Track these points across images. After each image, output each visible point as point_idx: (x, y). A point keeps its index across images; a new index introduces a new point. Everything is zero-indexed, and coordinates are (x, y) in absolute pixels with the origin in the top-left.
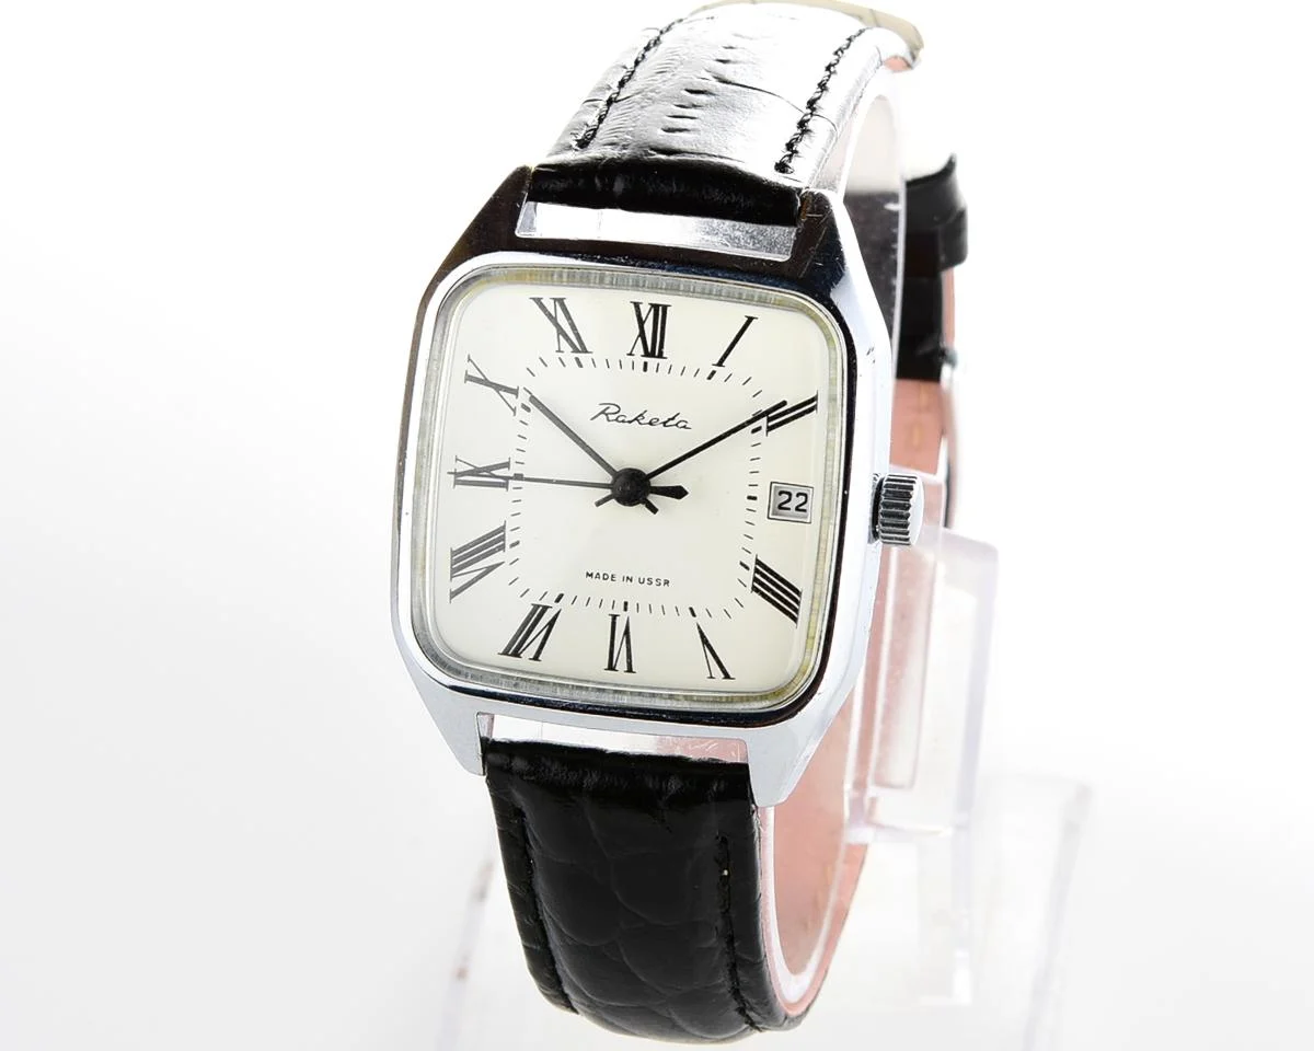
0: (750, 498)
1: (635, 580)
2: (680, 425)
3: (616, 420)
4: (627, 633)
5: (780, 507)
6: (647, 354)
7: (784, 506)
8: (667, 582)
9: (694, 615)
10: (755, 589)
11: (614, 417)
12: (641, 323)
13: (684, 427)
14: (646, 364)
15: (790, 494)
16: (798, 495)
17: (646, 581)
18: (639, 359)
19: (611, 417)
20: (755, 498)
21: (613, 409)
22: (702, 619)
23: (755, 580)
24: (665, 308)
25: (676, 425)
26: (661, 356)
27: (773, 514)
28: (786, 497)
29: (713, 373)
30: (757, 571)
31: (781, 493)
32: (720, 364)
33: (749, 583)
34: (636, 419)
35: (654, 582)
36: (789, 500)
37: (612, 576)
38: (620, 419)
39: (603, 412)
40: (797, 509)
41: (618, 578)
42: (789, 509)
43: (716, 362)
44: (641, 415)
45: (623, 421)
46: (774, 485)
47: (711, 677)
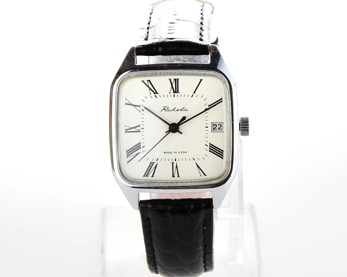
0: (206, 127)
1: (177, 152)
2: (185, 110)
3: (168, 111)
4: (177, 167)
5: (214, 129)
6: (174, 92)
7: (215, 128)
8: (186, 152)
9: (194, 160)
10: (210, 151)
11: (167, 110)
12: (172, 84)
13: (186, 110)
14: (174, 95)
15: (216, 125)
16: (218, 125)
17: (180, 152)
18: (172, 94)
19: (166, 110)
20: (207, 127)
21: (167, 108)
22: (196, 160)
23: (210, 149)
24: (178, 79)
25: (184, 110)
26: (178, 92)
27: (213, 131)
28: (215, 126)
29: (193, 95)
30: (210, 146)
31: (214, 125)
32: (194, 93)
33: (208, 150)
34: (173, 110)
35: (183, 153)
36: (216, 127)
37: (171, 152)
38: (169, 110)
39: (164, 109)
40: (219, 129)
41: (173, 153)
42: (216, 129)
43: (193, 92)
44: (174, 109)
45: (170, 111)
46: (212, 123)
47: (201, 176)
